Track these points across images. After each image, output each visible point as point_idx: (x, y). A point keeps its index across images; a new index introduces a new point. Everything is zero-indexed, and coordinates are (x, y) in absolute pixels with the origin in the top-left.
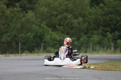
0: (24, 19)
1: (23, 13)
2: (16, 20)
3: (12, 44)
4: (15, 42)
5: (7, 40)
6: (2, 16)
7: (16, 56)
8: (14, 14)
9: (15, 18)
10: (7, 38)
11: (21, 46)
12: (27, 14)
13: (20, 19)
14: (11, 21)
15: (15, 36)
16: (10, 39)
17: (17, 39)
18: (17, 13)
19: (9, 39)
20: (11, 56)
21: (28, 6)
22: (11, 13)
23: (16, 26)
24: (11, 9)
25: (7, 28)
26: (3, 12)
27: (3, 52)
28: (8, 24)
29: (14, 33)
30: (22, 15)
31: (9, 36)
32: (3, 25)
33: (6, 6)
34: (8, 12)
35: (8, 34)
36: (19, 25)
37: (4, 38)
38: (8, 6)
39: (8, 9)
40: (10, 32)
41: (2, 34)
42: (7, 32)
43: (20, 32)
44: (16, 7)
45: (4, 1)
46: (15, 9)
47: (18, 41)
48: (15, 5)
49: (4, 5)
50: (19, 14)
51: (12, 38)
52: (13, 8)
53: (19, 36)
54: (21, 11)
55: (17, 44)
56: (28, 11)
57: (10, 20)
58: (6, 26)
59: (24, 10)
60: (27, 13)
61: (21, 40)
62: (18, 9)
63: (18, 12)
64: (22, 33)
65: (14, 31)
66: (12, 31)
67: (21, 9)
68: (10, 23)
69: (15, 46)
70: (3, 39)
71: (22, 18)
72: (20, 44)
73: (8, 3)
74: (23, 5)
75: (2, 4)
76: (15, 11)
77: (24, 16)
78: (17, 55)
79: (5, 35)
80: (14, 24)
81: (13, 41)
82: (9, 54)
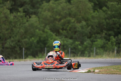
0: (27, 24)
1: (26, 18)
2: (20, 25)
3: (16, 49)
4: (18, 47)
5: (11, 45)
6: (6, 21)
7: (20, 61)
8: (17, 19)
9: (19, 23)
10: (10, 43)
11: (25, 51)
12: (31, 19)
13: (23, 24)
14: (15, 27)
15: (19, 41)
16: (14, 44)
17: (21, 44)
18: (20, 18)
19: (12, 44)
20: (15, 61)
21: (31, 10)
22: (15, 18)
23: (20, 31)
24: (15, 14)
25: (10, 33)
26: (6, 17)
27: (7, 57)
28: (12, 30)
29: (17, 38)
30: (25, 20)
31: (12, 41)
32: (7, 30)
33: (9, 11)
34: (11, 17)
35: (12, 39)
36: (22, 30)
37: (8, 43)
38: (11, 11)
39: (12, 14)
40: (13, 37)
41: (6, 39)
42: (10, 37)
43: (23, 37)
44: (20, 12)
45: (7, 6)
46: (19, 14)
47: (22, 47)
48: (18, 10)
49: (7, 10)
50: (23, 19)
51: (16, 43)
52: (17, 13)
53: (23, 41)
54: (24, 16)
55: (21, 49)
56: (31, 16)
57: (13, 25)
58: (9, 31)
59: (27, 15)
60: (30, 17)
61: (25, 45)
62: (22, 14)
63: (22, 17)
64: (25, 38)
65: (17, 37)
66: (16, 36)
67: (24, 14)
68: (13, 28)
69: (19, 52)
70: (6, 44)
71: (25, 23)
72: (24, 49)
73: (11, 7)
74: (26, 10)
75: (5, 9)
76: (19, 16)
77: (27, 21)
78: (22, 60)
79: (8, 40)
80: (18, 29)
81: (17, 46)
82: (13, 59)
